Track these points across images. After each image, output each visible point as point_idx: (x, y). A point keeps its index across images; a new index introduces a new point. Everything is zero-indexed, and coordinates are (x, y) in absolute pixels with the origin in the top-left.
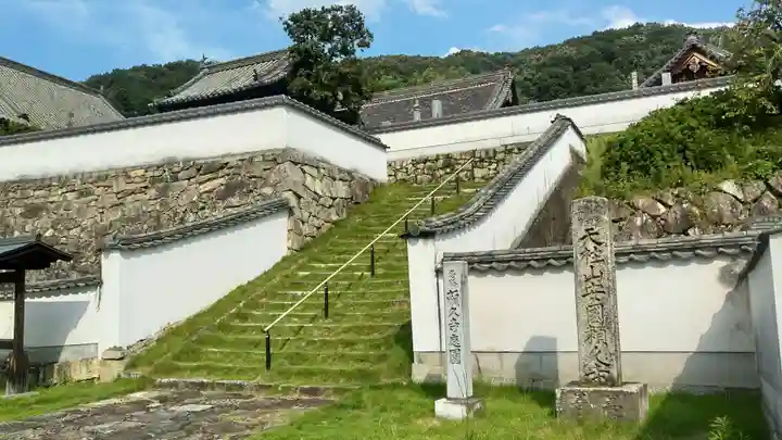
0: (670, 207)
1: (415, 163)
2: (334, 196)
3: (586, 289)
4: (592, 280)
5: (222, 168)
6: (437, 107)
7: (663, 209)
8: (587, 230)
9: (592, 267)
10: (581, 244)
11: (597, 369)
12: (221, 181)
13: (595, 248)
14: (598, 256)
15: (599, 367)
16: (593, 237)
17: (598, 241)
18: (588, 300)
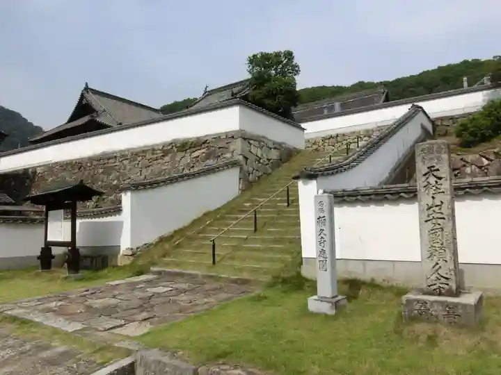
0: (491, 161)
1: (324, 139)
2: (270, 158)
3: (428, 216)
4: (434, 208)
5: (204, 143)
6: (337, 105)
7: (486, 162)
8: (428, 168)
9: (433, 198)
10: (424, 178)
11: (438, 282)
12: (203, 151)
13: (437, 182)
14: (439, 189)
15: (440, 280)
16: (435, 173)
17: (439, 176)
18: (430, 225)
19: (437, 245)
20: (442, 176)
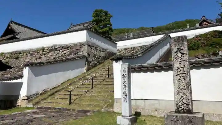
1: (125, 49)
2: (100, 56)
3: (178, 73)
4: (180, 69)
5: (69, 47)
6: (131, 34)
8: (178, 49)
9: (180, 63)
10: (175, 54)
11: (182, 106)
12: (68, 51)
13: (181, 56)
14: (183, 59)
15: (184, 105)
16: (181, 51)
17: (183, 53)
18: (178, 77)
19: (182, 87)
20: (184, 52)
